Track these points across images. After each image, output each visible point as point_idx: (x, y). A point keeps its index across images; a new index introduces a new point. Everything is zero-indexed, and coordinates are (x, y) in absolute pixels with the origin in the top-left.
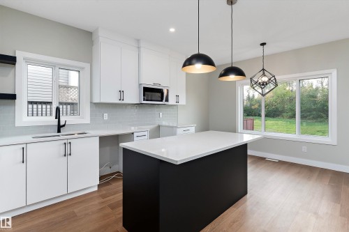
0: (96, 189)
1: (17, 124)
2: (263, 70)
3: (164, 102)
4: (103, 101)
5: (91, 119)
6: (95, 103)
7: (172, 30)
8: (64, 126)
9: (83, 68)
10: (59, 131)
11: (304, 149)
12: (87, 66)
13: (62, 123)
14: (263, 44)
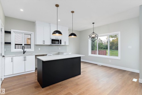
0: (34, 71)
1: (12, 51)
2: (93, 32)
3: (59, 44)
4: (37, 44)
5: (34, 50)
6: (36, 45)
8: (25, 52)
9: (32, 34)
10: (24, 53)
11: (110, 61)
12: (33, 33)
13: (25, 51)
14: (93, 23)
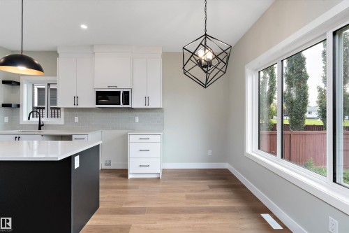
2: (206, 35)
3: (122, 105)
5: (65, 121)
7: (84, 27)
8: (43, 125)
